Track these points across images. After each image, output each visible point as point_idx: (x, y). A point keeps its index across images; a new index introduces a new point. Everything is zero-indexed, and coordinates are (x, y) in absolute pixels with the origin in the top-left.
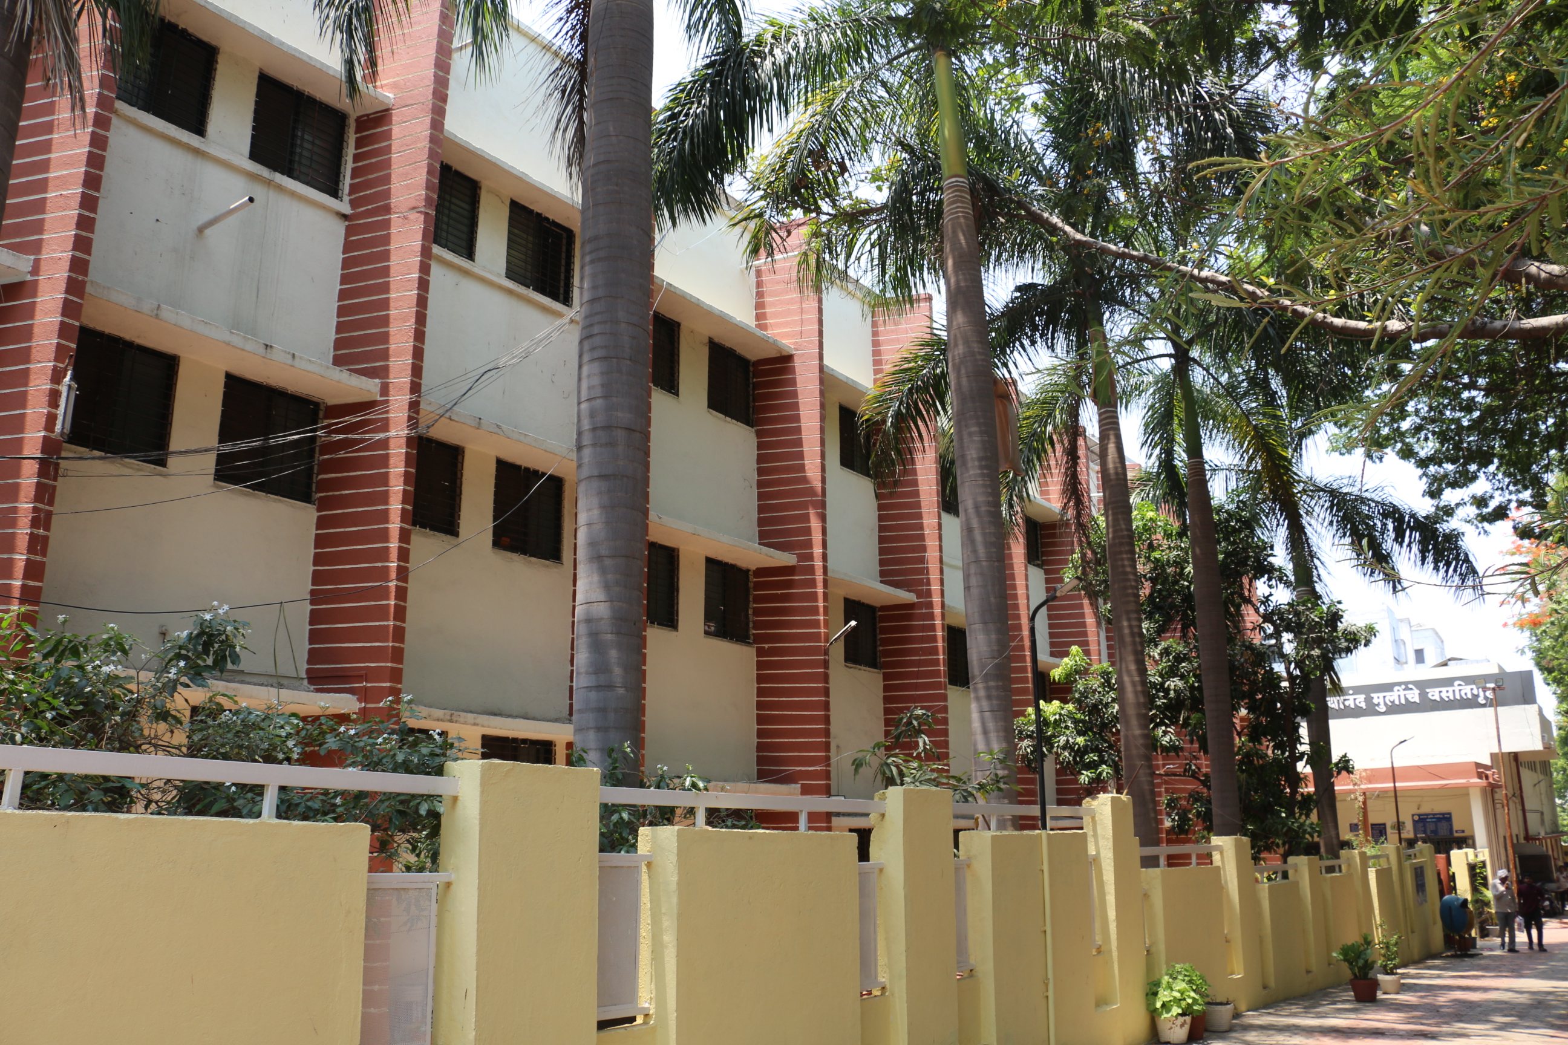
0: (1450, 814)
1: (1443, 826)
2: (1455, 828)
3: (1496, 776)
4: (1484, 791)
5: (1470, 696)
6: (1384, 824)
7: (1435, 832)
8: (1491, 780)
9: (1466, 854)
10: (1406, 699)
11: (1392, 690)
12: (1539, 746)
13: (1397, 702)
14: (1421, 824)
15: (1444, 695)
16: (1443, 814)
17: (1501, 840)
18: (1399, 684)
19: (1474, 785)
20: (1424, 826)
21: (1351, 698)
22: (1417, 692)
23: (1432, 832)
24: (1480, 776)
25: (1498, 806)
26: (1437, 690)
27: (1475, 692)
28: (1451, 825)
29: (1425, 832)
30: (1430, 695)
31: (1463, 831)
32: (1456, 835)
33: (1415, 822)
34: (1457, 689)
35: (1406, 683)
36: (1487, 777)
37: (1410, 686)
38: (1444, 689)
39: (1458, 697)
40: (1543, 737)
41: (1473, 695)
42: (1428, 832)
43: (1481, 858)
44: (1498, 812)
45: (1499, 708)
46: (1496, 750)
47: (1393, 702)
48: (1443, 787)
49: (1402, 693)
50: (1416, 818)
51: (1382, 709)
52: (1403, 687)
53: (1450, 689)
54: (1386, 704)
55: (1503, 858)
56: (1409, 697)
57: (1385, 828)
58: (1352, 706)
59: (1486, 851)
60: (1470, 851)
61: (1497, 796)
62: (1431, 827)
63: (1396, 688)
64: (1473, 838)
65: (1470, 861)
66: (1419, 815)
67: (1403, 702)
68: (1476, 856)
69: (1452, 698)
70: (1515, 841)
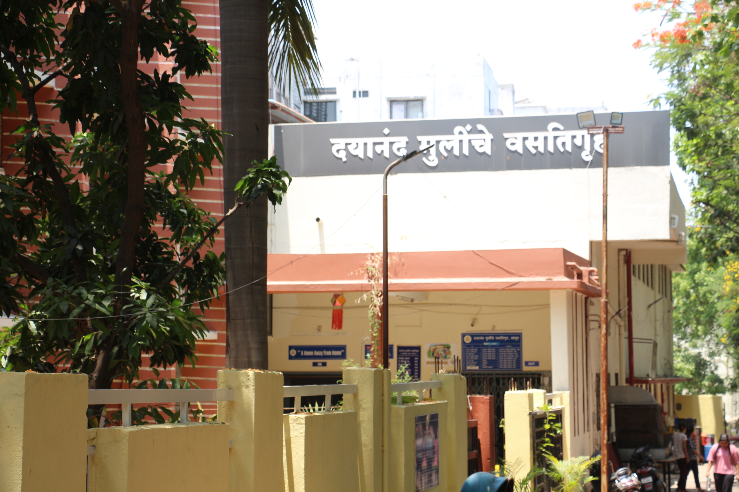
0: (519, 335)
1: (509, 352)
2: (526, 356)
3: (594, 278)
4: (572, 299)
5: (569, 148)
6: (419, 348)
7: (491, 363)
8: (585, 280)
9: (531, 397)
10: (471, 148)
11: (451, 132)
12: (664, 234)
13: (456, 152)
14: (474, 350)
15: (530, 144)
16: (510, 335)
17: (593, 380)
18: (463, 122)
19: (559, 288)
20: (479, 353)
21: (386, 140)
22: (489, 136)
23: (490, 362)
24: (569, 272)
25: (593, 325)
26: (520, 135)
27: (578, 142)
28: (520, 353)
29: (479, 363)
30: (508, 144)
31: (537, 364)
32: (525, 369)
33: (465, 346)
34: (551, 135)
35: (474, 122)
36: (580, 276)
37: (480, 127)
38: (531, 135)
39: (551, 148)
40: (672, 219)
41: (574, 145)
42: (485, 362)
43: (556, 406)
44: (592, 334)
45: (611, 170)
46: (599, 237)
47: (450, 151)
48: (510, 288)
49: (466, 137)
50: (468, 340)
51: (433, 161)
52: (469, 127)
53: (541, 135)
54: (438, 154)
55: (593, 408)
56: (476, 144)
57: (419, 354)
58: (387, 154)
59: (566, 395)
60: (538, 394)
61: (592, 310)
62: (489, 354)
63: (458, 129)
64: (549, 374)
65: (536, 409)
66: (473, 336)
67: (466, 151)
68: (550, 402)
69: (541, 149)
70: (613, 383)
